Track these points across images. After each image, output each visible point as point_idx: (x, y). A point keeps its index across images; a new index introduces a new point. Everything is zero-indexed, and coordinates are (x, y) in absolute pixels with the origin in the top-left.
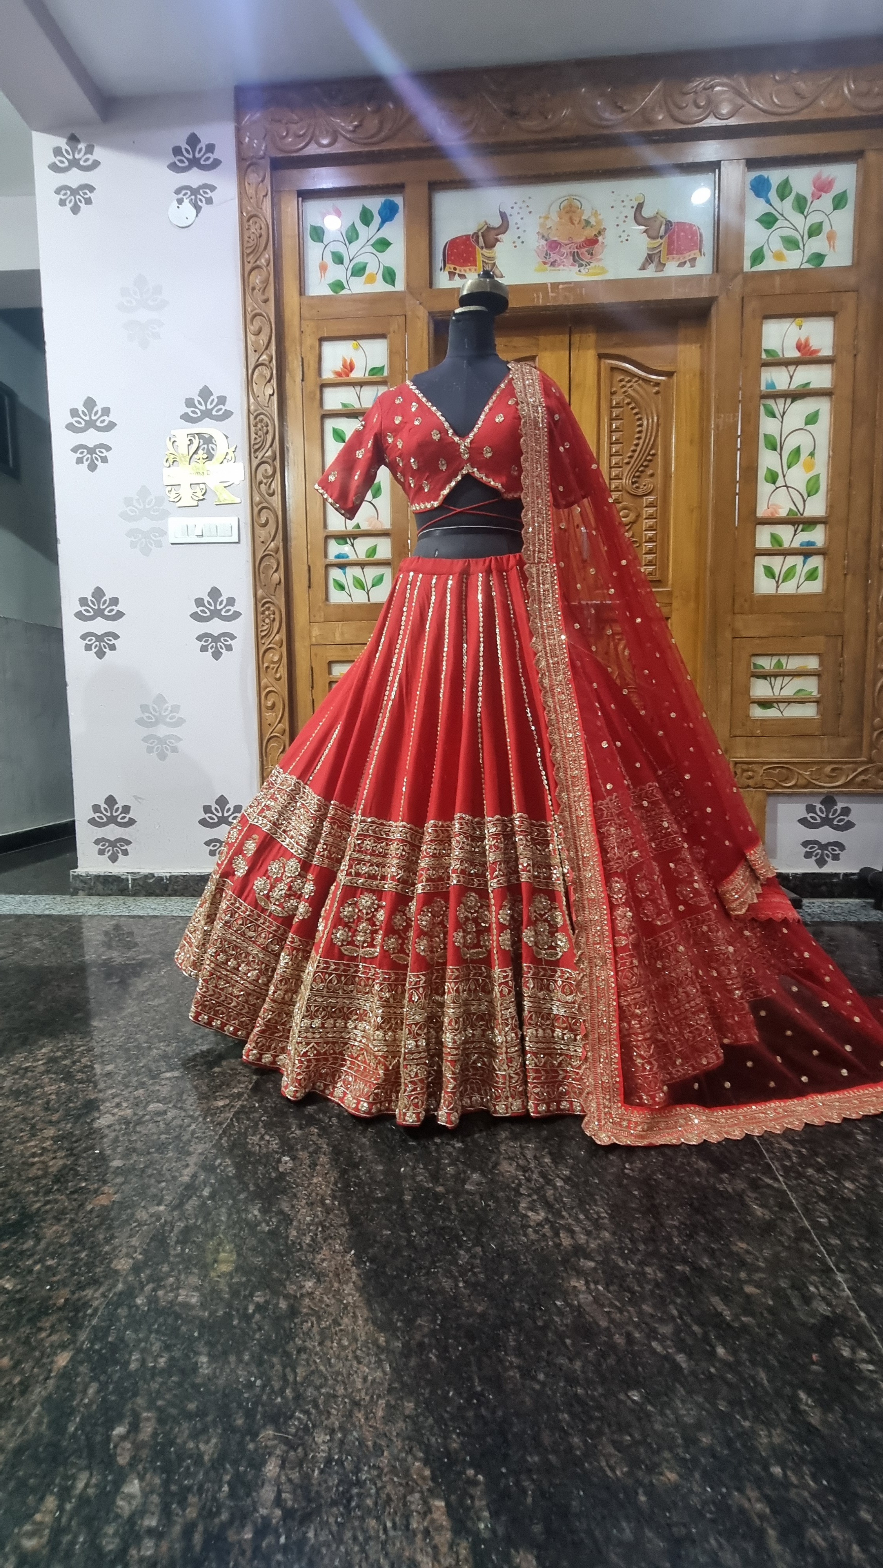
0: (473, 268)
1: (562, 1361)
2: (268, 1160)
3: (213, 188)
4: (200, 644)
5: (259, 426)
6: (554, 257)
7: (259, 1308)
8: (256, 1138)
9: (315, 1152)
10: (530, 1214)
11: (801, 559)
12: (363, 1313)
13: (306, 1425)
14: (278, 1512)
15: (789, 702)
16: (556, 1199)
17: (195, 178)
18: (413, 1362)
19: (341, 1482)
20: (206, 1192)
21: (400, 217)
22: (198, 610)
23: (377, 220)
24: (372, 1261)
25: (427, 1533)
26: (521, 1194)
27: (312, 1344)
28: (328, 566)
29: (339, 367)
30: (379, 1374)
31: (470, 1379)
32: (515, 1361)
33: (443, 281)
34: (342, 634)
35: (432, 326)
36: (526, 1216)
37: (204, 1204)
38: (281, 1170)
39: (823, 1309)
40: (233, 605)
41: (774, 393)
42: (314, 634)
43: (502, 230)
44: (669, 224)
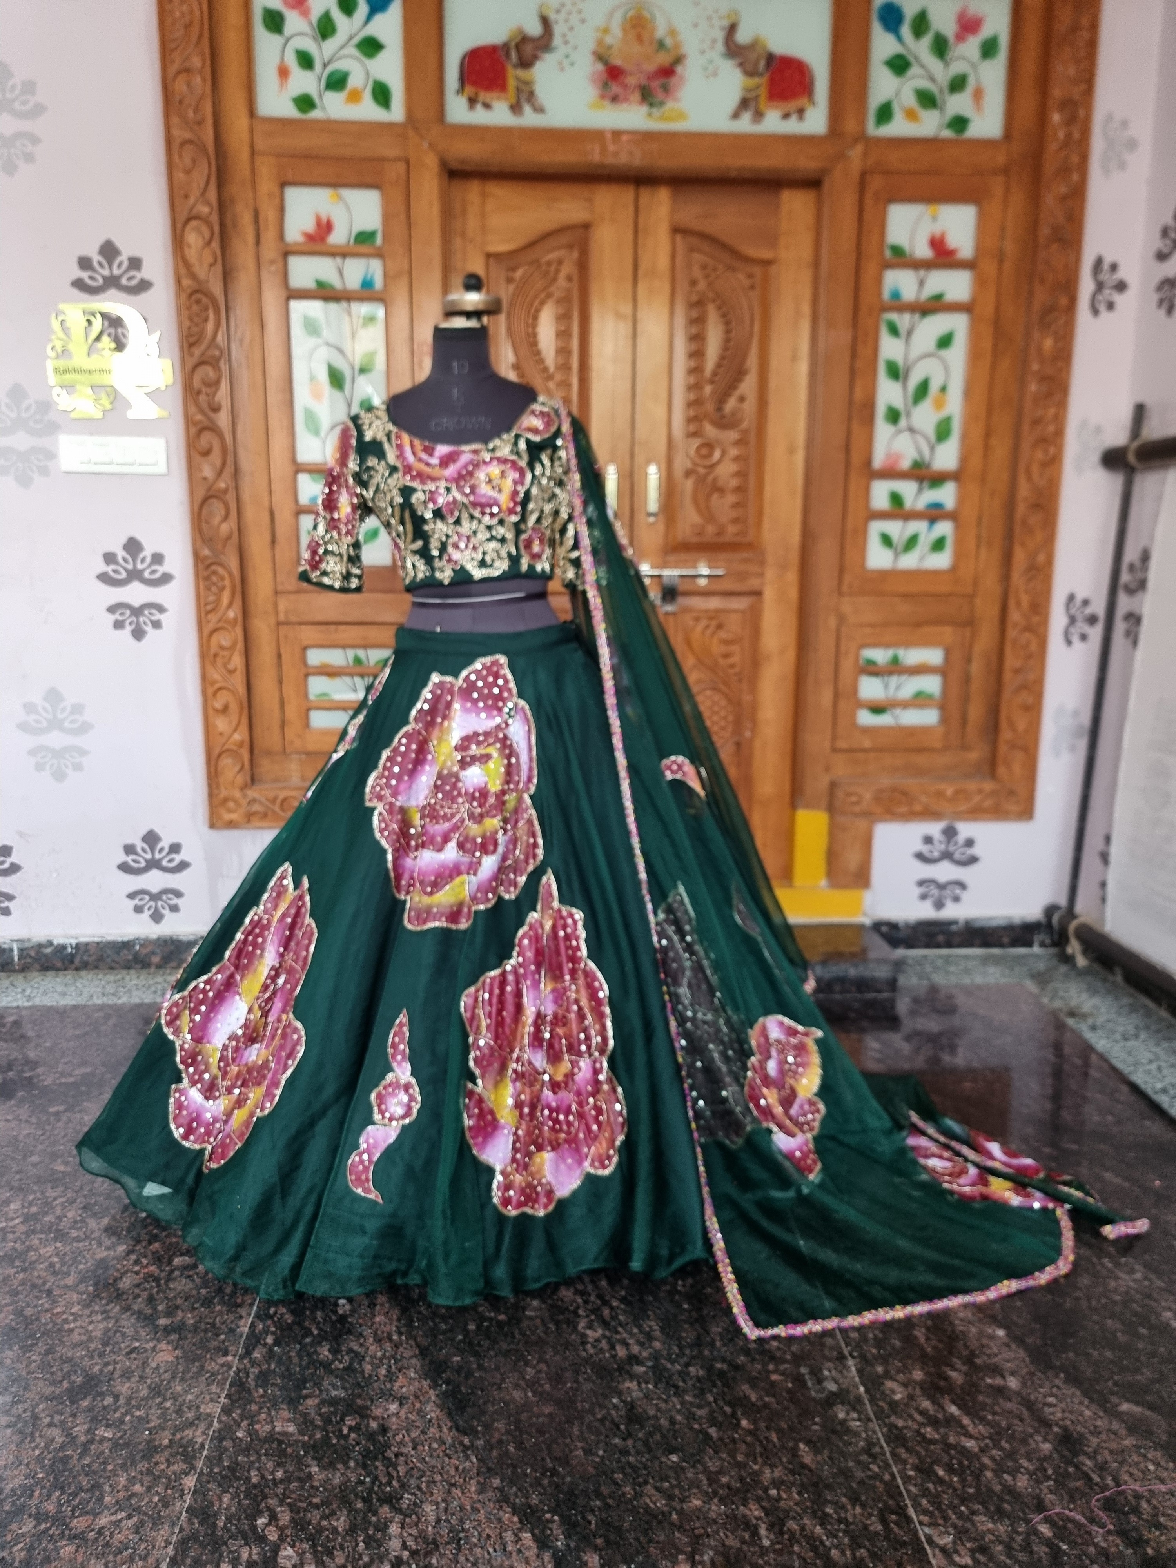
0: (501, 95)
1: (617, 1441)
4: (113, 617)
5: (195, 308)
6: (615, 89)
11: (924, 524)
12: (447, 1423)
13: (415, 1504)
18: (495, 1453)
21: (397, 8)
22: (109, 569)
24: (448, 1382)
25: (519, 1551)
26: (580, 1316)
27: (407, 1449)
28: (299, 513)
29: (309, 226)
30: (467, 1464)
31: (543, 1459)
33: (458, 111)
40: (161, 564)
41: (898, 305)
42: (282, 608)
43: (544, 41)
44: (771, 57)
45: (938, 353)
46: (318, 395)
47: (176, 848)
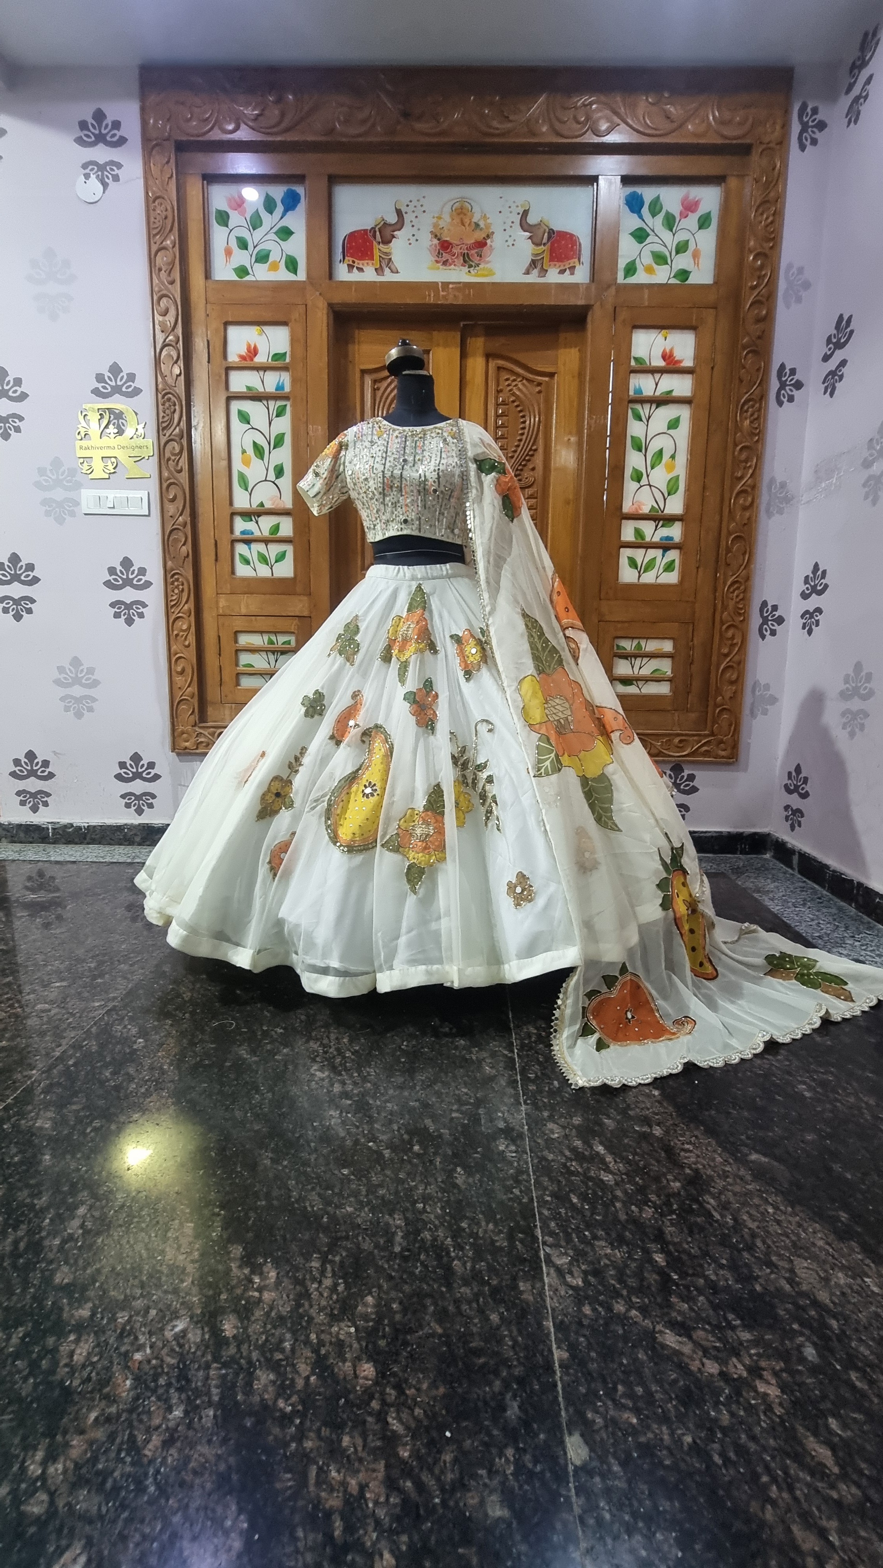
0: (370, 262)
1: (304, 1154)
2: (125, 1041)
3: (119, 166)
4: (113, 610)
5: (167, 404)
6: (446, 256)
7: (95, 1129)
8: (120, 1027)
9: (165, 1037)
10: (318, 1074)
11: (660, 551)
14: (80, 1231)
15: (647, 680)
16: (341, 1065)
17: (101, 154)
19: (128, 1216)
20: (71, 1063)
21: (302, 207)
22: (111, 578)
23: (280, 209)
24: (188, 1102)
28: (234, 541)
29: (243, 351)
31: (235, 1164)
32: (270, 1155)
33: (343, 274)
34: (247, 606)
35: (331, 317)
36: (314, 1074)
37: (68, 1068)
38: (135, 1047)
39: (501, 1125)
40: (144, 575)
41: (641, 399)
42: (221, 605)
43: (398, 227)
44: (551, 232)
45: (670, 432)
46: (247, 462)
47: (151, 765)
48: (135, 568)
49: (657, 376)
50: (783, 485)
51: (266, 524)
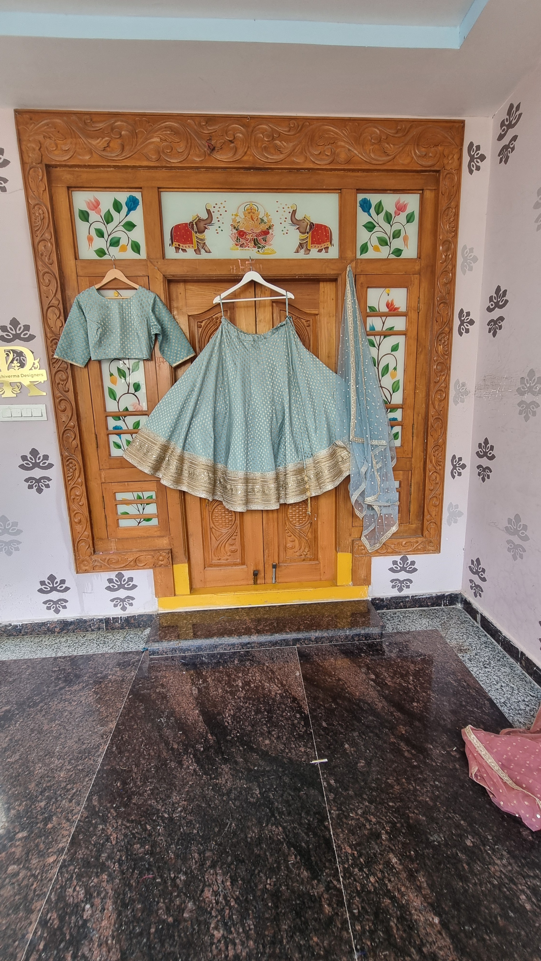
0: (191, 245)
2: (78, 909)
3: (5, 180)
4: (27, 484)
5: (54, 347)
6: (242, 241)
8: (71, 890)
9: (105, 898)
16: (229, 918)
21: (140, 208)
22: (24, 463)
23: (125, 209)
26: (213, 917)
28: (108, 434)
33: (172, 254)
35: (166, 283)
36: (213, 935)
38: (84, 917)
40: (48, 460)
41: (372, 332)
42: (103, 476)
43: (209, 221)
44: (312, 224)
45: (392, 353)
46: (114, 382)
47: (63, 582)
48: (41, 455)
49: (384, 318)
50: (464, 385)
51: (131, 421)
